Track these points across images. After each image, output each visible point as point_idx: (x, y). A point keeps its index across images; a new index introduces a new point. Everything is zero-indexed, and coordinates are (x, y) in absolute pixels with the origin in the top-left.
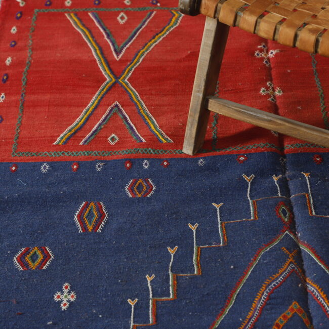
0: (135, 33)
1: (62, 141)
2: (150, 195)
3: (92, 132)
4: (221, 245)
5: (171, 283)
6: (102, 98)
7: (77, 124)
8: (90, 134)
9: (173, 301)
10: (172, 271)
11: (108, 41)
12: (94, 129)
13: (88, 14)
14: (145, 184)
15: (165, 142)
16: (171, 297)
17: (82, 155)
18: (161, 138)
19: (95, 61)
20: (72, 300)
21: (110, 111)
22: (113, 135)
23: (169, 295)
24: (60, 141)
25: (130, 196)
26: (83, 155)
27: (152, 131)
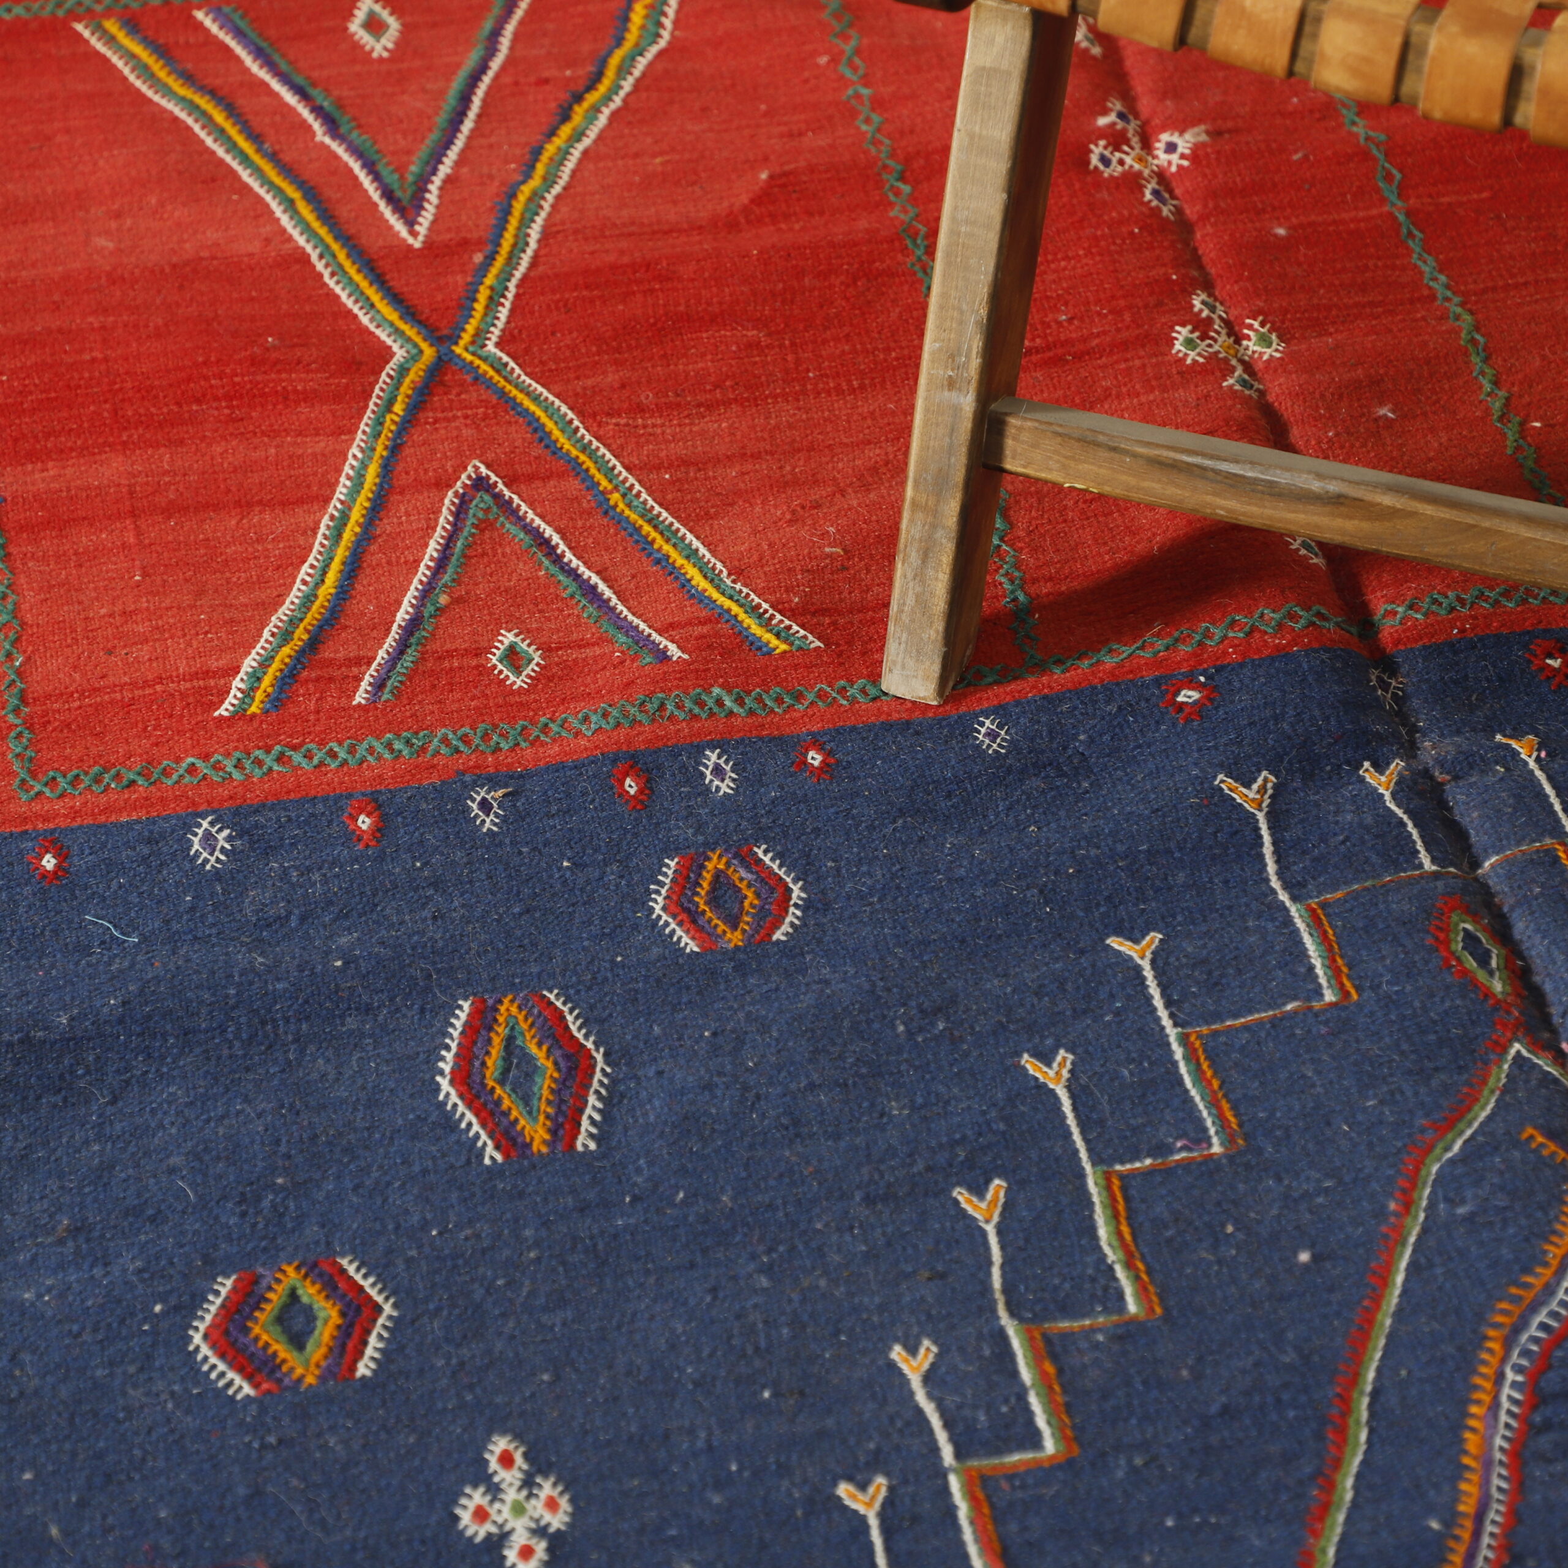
0: (465, 100)
1: (259, 695)
2: (786, 928)
3: (395, 632)
4: (1217, 1148)
5: (1026, 1375)
6: (395, 449)
7: (308, 600)
8: (390, 642)
9: (1065, 1465)
10: (1013, 1313)
11: (340, 150)
12: (402, 615)
13: (191, 17)
14: (743, 873)
15: (784, 647)
16: (1050, 1446)
17: (380, 758)
18: (756, 630)
19: (304, 259)
20: (557, 1521)
21: (460, 513)
22: (508, 638)
23: (1034, 1440)
24: (248, 694)
25: (692, 946)
26: (387, 755)
27: (700, 598)
